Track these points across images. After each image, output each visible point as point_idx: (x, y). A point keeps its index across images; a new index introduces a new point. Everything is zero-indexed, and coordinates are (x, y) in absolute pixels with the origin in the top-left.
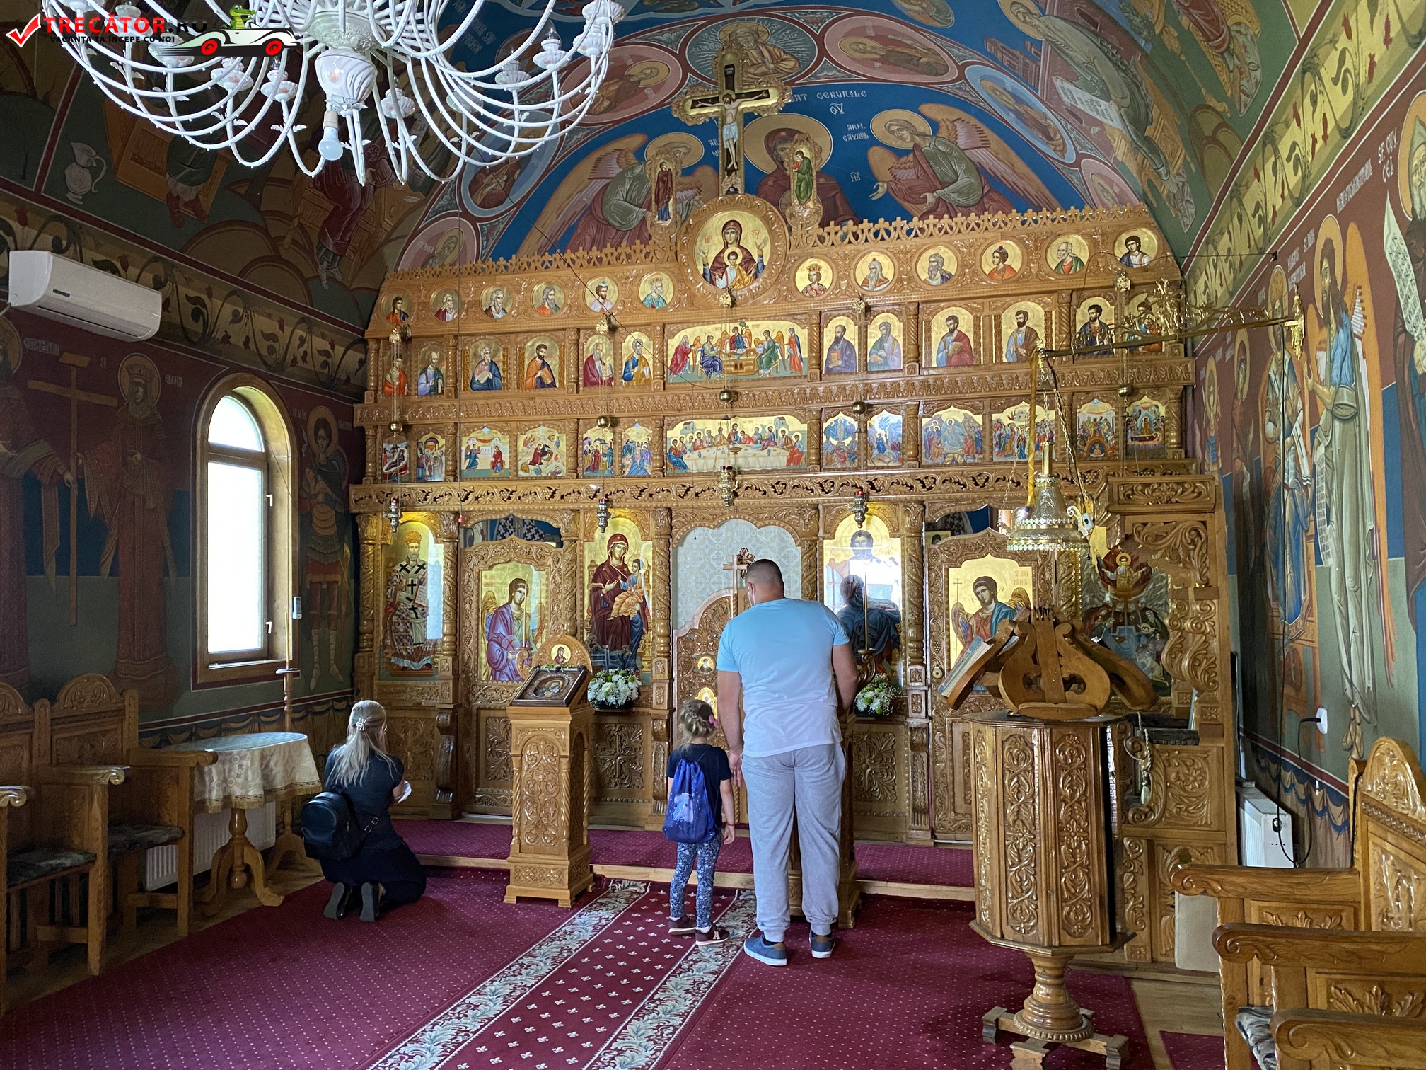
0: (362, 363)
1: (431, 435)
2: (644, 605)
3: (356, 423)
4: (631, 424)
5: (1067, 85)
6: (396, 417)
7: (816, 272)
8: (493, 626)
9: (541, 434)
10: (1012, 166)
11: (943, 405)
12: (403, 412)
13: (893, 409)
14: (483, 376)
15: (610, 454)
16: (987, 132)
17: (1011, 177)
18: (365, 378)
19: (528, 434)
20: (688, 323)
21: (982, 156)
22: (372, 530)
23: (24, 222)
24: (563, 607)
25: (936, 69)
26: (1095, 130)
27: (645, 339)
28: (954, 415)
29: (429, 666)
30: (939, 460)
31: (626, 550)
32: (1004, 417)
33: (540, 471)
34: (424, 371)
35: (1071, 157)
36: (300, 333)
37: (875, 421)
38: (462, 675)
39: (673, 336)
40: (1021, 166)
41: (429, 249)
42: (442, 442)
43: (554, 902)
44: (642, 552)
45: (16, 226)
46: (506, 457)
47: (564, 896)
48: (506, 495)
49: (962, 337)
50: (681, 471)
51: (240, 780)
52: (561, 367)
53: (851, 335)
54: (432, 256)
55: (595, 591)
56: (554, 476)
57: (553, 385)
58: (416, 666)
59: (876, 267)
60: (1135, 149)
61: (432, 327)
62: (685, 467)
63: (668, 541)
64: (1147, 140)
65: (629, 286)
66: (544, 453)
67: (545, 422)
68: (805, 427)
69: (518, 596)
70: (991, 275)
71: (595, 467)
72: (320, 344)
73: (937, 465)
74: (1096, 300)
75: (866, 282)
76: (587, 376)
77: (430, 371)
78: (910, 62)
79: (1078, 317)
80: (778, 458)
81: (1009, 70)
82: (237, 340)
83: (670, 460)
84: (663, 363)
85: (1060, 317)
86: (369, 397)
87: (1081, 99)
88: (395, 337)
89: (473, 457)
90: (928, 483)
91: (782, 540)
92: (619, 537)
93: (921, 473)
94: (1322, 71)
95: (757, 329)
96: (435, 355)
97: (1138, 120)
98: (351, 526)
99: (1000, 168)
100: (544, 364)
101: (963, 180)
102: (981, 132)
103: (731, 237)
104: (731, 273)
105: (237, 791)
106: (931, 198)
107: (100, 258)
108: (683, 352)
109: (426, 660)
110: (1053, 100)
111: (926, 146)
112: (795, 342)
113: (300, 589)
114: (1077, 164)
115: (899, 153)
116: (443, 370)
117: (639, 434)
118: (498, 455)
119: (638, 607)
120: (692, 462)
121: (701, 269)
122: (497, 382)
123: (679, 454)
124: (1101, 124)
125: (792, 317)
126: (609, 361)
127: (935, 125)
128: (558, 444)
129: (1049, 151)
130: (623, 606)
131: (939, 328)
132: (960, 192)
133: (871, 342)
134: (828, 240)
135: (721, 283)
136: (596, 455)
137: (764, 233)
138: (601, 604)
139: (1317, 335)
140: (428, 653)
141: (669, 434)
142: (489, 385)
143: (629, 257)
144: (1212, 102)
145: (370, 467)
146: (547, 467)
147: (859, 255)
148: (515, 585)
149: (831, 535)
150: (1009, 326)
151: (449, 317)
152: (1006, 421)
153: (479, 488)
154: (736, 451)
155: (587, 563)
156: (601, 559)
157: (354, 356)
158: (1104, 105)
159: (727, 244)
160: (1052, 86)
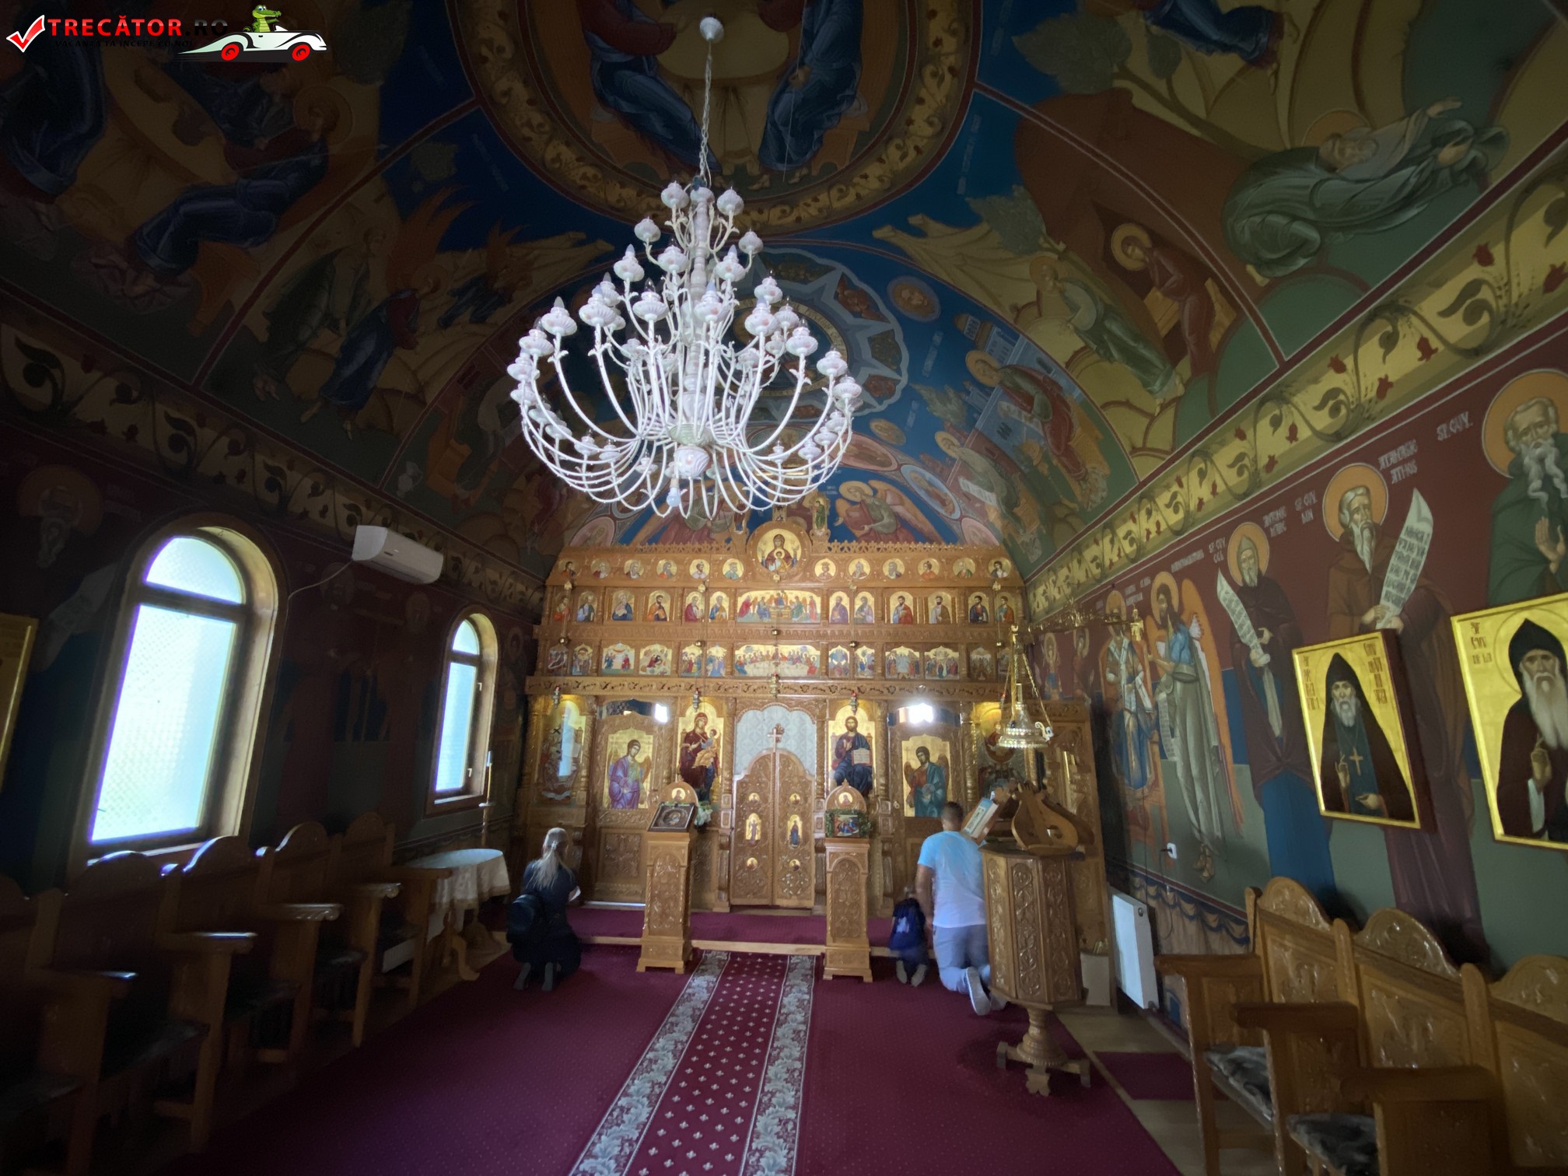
0: (542, 600)
1: (583, 646)
2: (716, 759)
3: (535, 637)
4: (713, 645)
5: (966, 481)
6: (563, 634)
7: (826, 566)
8: (615, 769)
9: (656, 648)
10: (915, 516)
11: (898, 645)
12: (567, 632)
13: (870, 645)
14: (621, 612)
15: (699, 663)
16: (904, 497)
17: (914, 522)
18: (542, 609)
19: (647, 648)
20: (749, 589)
21: (899, 509)
22: (539, 705)
23: (368, 507)
24: (664, 759)
25: (886, 463)
26: (978, 505)
27: (724, 596)
28: (903, 651)
29: (568, 798)
30: (895, 677)
31: (706, 723)
32: (931, 654)
33: (653, 671)
34: (582, 607)
35: (957, 515)
36: (510, 580)
37: (859, 652)
38: (593, 803)
39: (741, 595)
40: (920, 515)
41: (589, 534)
42: (590, 650)
43: (672, 970)
44: (716, 724)
45: (363, 509)
46: (632, 662)
47: (679, 965)
48: (632, 686)
49: (907, 608)
50: (742, 675)
51: (462, 888)
52: (671, 609)
53: (846, 602)
54: (589, 539)
55: (684, 750)
56: (662, 675)
57: (665, 619)
58: (559, 798)
59: (860, 567)
60: (1003, 516)
61: (592, 582)
62: (745, 672)
63: (733, 718)
64: (1013, 515)
65: (717, 566)
66: (657, 660)
67: (660, 642)
68: (818, 653)
69: (633, 751)
70: (923, 575)
71: (689, 670)
72: (520, 587)
73: (894, 680)
74: (978, 594)
75: (854, 574)
76: (688, 615)
77: (586, 607)
78: (871, 459)
79: (970, 602)
80: (803, 670)
81: (932, 470)
82: (475, 584)
83: (736, 668)
84: (735, 610)
85: (959, 602)
86: (544, 621)
87: (973, 489)
88: (568, 586)
89: (610, 662)
90: (892, 690)
91: (802, 719)
92: (702, 715)
93: (888, 684)
94: (1157, 500)
95: (791, 595)
96: (590, 598)
97: (1009, 504)
98: (525, 705)
99: (908, 516)
100: (661, 607)
101: (886, 520)
102: (901, 498)
103: (778, 543)
104: (778, 563)
105: (459, 896)
106: (867, 528)
107: (408, 531)
108: (747, 605)
109: (567, 794)
110: (955, 488)
111: (869, 501)
112: (813, 604)
113: (494, 747)
114: (960, 520)
115: (853, 503)
116: (595, 606)
117: (718, 652)
118: (627, 661)
119: (712, 760)
120: (750, 670)
121: (760, 559)
122: (629, 615)
123: (742, 664)
124: (983, 503)
125: (812, 590)
126: (701, 607)
127: (875, 491)
128: (666, 655)
129: (941, 511)
130: (703, 759)
131: (894, 603)
132: (883, 526)
133: (857, 607)
134: (834, 550)
135: (772, 568)
136: (690, 663)
137: (797, 543)
138: (688, 757)
139: (1154, 633)
140: (569, 789)
141: (737, 652)
142: (624, 617)
143: (718, 549)
144: (1066, 502)
145: (540, 665)
146: (658, 670)
147: (851, 559)
148: (632, 744)
149: (833, 717)
150: (932, 604)
151: (602, 576)
152: (932, 657)
153: (614, 681)
154: (777, 665)
155: (680, 731)
156: (690, 728)
157: (537, 596)
158: (987, 493)
159: (776, 547)
160: (956, 480)
